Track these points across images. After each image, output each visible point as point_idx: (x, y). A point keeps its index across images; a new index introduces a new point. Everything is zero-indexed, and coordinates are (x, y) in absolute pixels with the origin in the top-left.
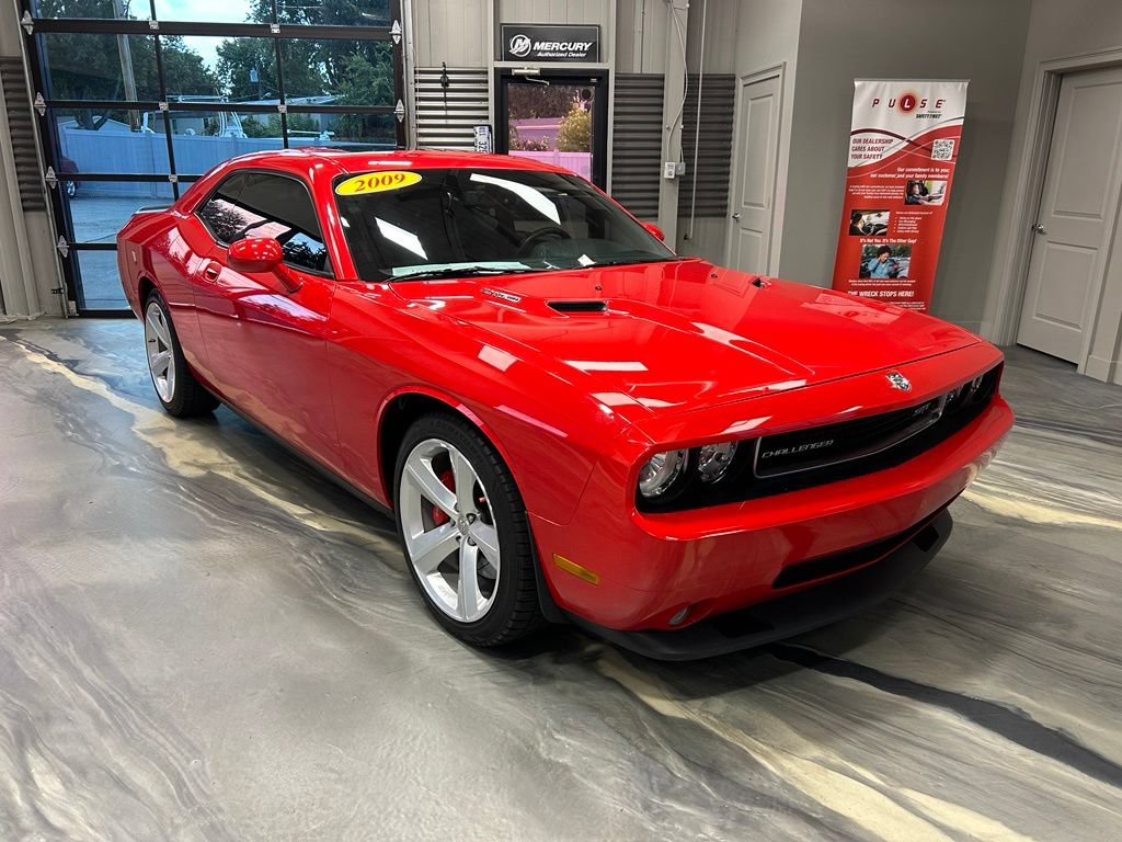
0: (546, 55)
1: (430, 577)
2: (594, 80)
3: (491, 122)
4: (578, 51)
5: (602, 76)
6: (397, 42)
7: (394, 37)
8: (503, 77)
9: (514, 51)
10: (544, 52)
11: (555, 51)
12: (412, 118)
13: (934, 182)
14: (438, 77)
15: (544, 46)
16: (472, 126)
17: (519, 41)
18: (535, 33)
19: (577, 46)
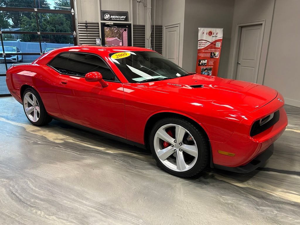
0: (114, 19)
1: (165, 161)
2: (127, 26)
3: (101, 37)
4: (122, 19)
5: (130, 25)
6: (73, 15)
7: (72, 13)
8: (103, 25)
9: (105, 18)
10: (113, 18)
11: (116, 18)
12: (78, 36)
13: (216, 52)
14: (85, 25)
15: (113, 17)
16: (95, 39)
17: (107, 15)
18: (111, 13)
19: (122, 17)
